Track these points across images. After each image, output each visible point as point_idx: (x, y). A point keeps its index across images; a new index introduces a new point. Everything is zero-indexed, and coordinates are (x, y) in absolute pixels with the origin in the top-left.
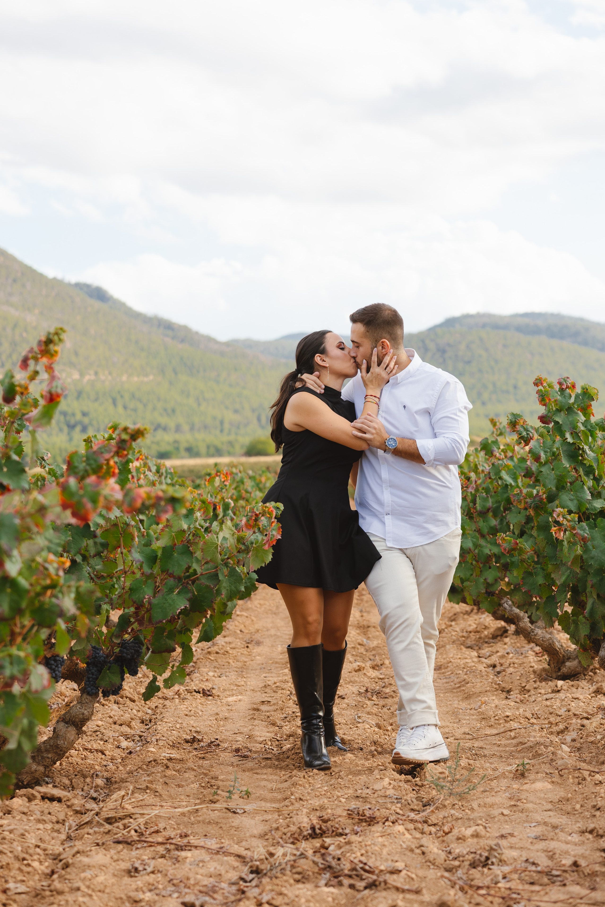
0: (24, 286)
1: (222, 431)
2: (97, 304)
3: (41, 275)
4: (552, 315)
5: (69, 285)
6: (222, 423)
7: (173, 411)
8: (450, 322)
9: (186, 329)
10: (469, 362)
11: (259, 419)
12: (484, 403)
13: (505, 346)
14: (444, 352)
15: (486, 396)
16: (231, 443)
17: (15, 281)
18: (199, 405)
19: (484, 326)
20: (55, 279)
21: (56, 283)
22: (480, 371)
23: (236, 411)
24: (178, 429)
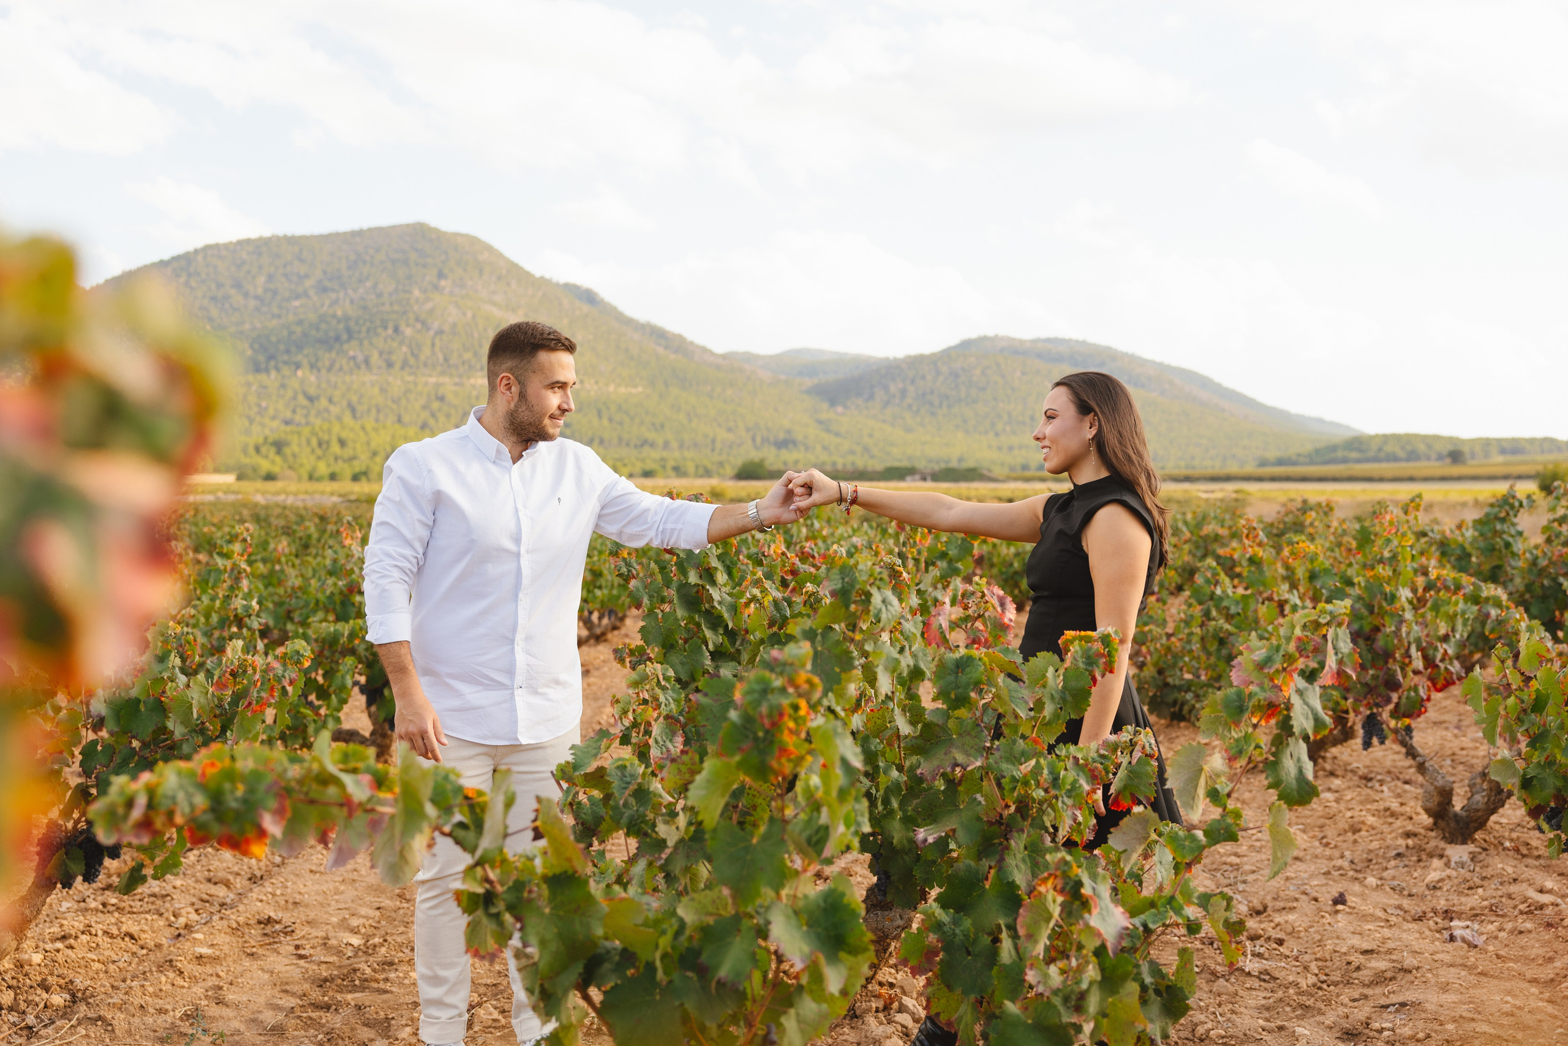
0: (508, 284)
1: (713, 450)
2: (586, 308)
3: (528, 274)
4: (1077, 341)
5: (557, 285)
6: (713, 441)
7: (662, 426)
8: (966, 344)
9: (680, 338)
10: (983, 389)
11: (754, 440)
12: (997, 434)
13: (1023, 373)
14: (957, 376)
15: (999, 426)
16: (721, 464)
17: (499, 278)
18: (690, 421)
19: (1002, 350)
20: (542, 278)
21: (543, 282)
22: (995, 399)
23: (729, 430)
24: (666, 445)
